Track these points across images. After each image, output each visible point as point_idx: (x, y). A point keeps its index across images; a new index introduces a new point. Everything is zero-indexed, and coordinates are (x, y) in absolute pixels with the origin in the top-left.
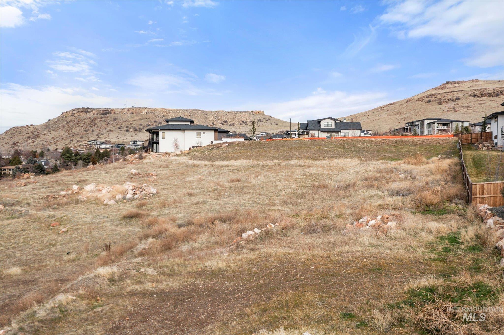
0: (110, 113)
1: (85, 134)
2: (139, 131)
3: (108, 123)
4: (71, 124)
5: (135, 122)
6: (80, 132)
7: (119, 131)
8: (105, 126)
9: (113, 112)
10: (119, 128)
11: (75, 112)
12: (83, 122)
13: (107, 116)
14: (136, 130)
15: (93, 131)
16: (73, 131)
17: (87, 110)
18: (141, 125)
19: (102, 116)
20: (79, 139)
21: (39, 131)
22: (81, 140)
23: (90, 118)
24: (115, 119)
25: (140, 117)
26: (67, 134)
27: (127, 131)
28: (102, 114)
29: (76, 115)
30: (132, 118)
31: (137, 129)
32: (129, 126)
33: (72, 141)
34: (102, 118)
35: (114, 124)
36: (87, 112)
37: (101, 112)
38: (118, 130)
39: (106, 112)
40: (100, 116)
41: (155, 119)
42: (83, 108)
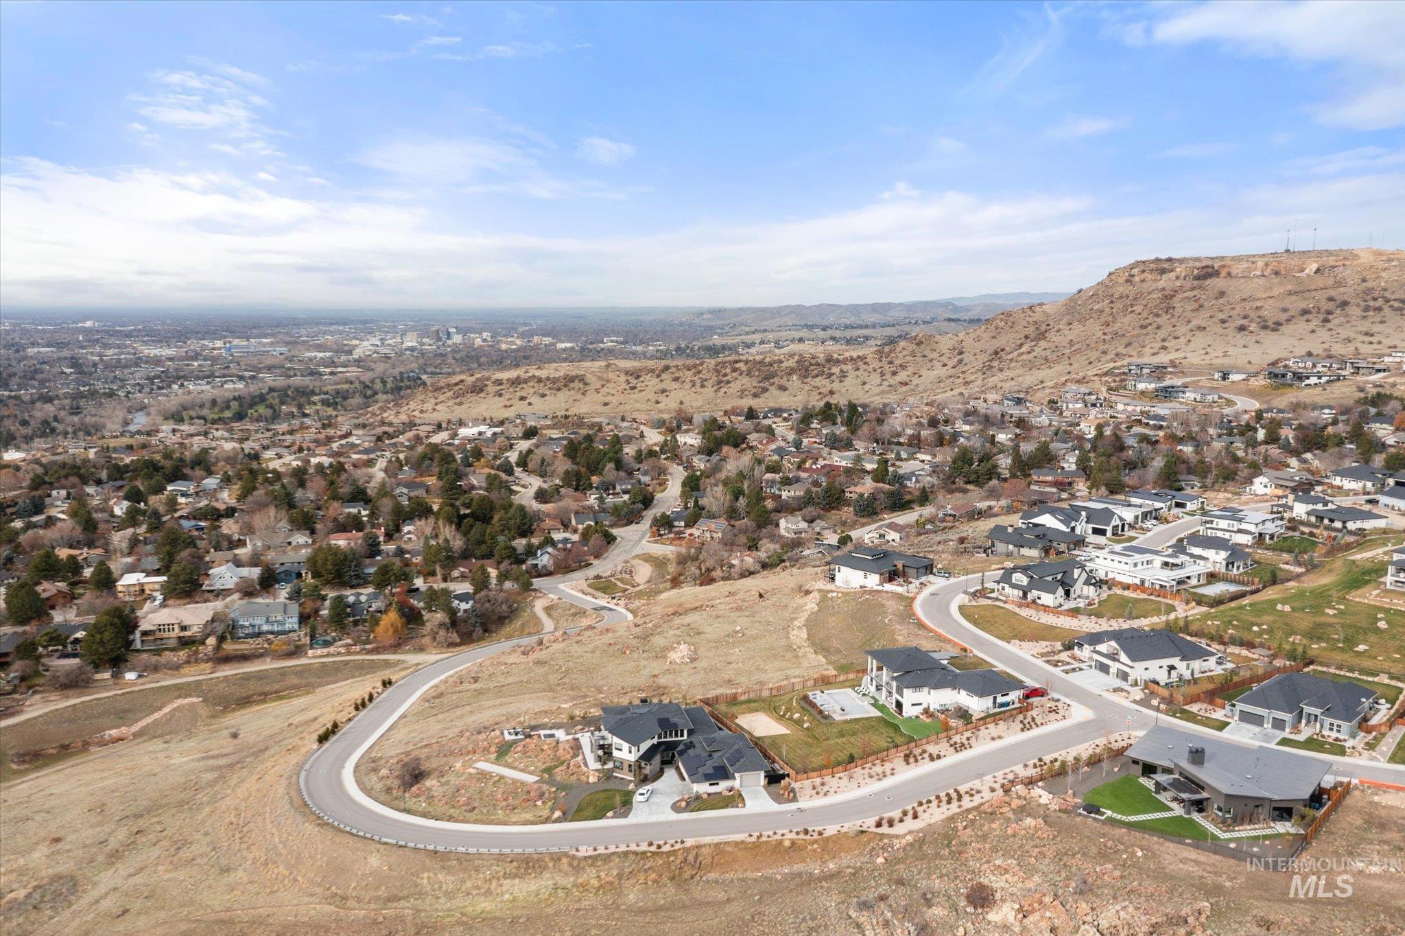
0: (1216, 273)
1: (1138, 336)
2: (1274, 330)
3: (1201, 306)
4: (1119, 305)
5: (1271, 301)
6: (1130, 329)
7: (1220, 331)
8: (1188, 314)
9: (1223, 273)
10: (1223, 321)
11: (1135, 271)
12: (1144, 302)
13: (1208, 282)
14: (1265, 327)
15: (1158, 328)
16: (1116, 327)
17: (1162, 267)
18: (1285, 310)
19: (1196, 283)
20: (1121, 350)
21: (1051, 322)
22: (1124, 351)
23: (1163, 289)
24: (1222, 294)
25: (1289, 287)
26: (1100, 334)
27: (1242, 328)
28: (1198, 278)
29: (1137, 279)
30: (1267, 289)
31: (1270, 323)
32: (1253, 315)
33: (1104, 353)
34: (1193, 289)
35: (1216, 308)
36: (1163, 271)
37: (1196, 272)
38: (1218, 329)
39: (1207, 272)
40: (1188, 284)
41: (1332, 293)
42: (1158, 260)
